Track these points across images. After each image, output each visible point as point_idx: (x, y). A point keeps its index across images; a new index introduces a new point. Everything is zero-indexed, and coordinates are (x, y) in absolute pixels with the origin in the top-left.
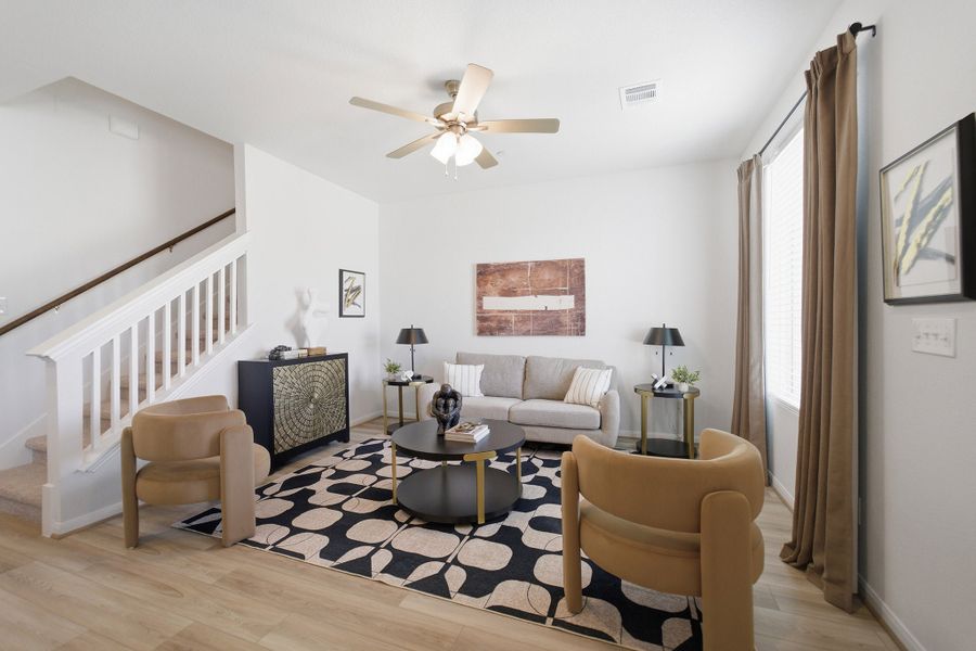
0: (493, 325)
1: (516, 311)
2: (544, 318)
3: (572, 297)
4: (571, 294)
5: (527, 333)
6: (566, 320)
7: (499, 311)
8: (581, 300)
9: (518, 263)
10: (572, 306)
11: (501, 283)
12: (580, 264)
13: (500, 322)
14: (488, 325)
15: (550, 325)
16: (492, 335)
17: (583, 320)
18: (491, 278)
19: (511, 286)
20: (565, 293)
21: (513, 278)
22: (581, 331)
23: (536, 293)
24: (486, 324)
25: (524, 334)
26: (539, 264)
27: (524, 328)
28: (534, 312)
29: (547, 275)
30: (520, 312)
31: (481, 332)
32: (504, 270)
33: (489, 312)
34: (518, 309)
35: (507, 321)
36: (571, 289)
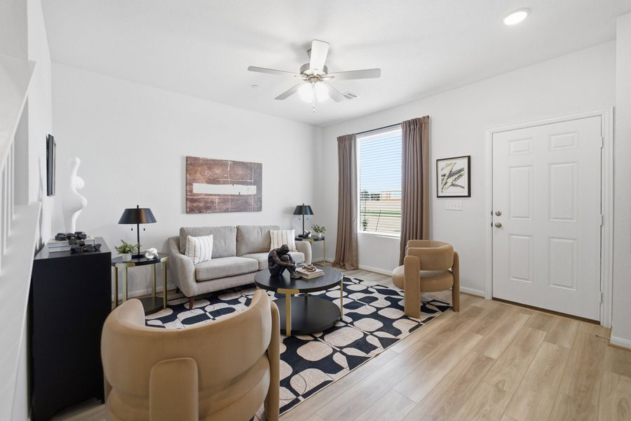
0: (202, 205)
1: (219, 195)
2: (238, 200)
3: (255, 187)
4: (254, 185)
5: (227, 211)
6: (252, 201)
7: (206, 195)
8: (259, 189)
9: (221, 161)
10: (255, 192)
11: (207, 173)
12: (260, 166)
13: (206, 202)
14: (195, 205)
15: (241, 204)
16: (200, 212)
17: (261, 202)
18: (199, 169)
19: (216, 176)
20: (251, 184)
21: (218, 171)
22: (259, 209)
23: (233, 183)
24: (195, 204)
25: (225, 212)
26: (235, 163)
27: (225, 207)
28: (231, 195)
29: (240, 171)
30: (221, 195)
31: (191, 210)
32: (211, 164)
33: (198, 195)
34: (220, 193)
35: (213, 202)
36: (254, 181)
